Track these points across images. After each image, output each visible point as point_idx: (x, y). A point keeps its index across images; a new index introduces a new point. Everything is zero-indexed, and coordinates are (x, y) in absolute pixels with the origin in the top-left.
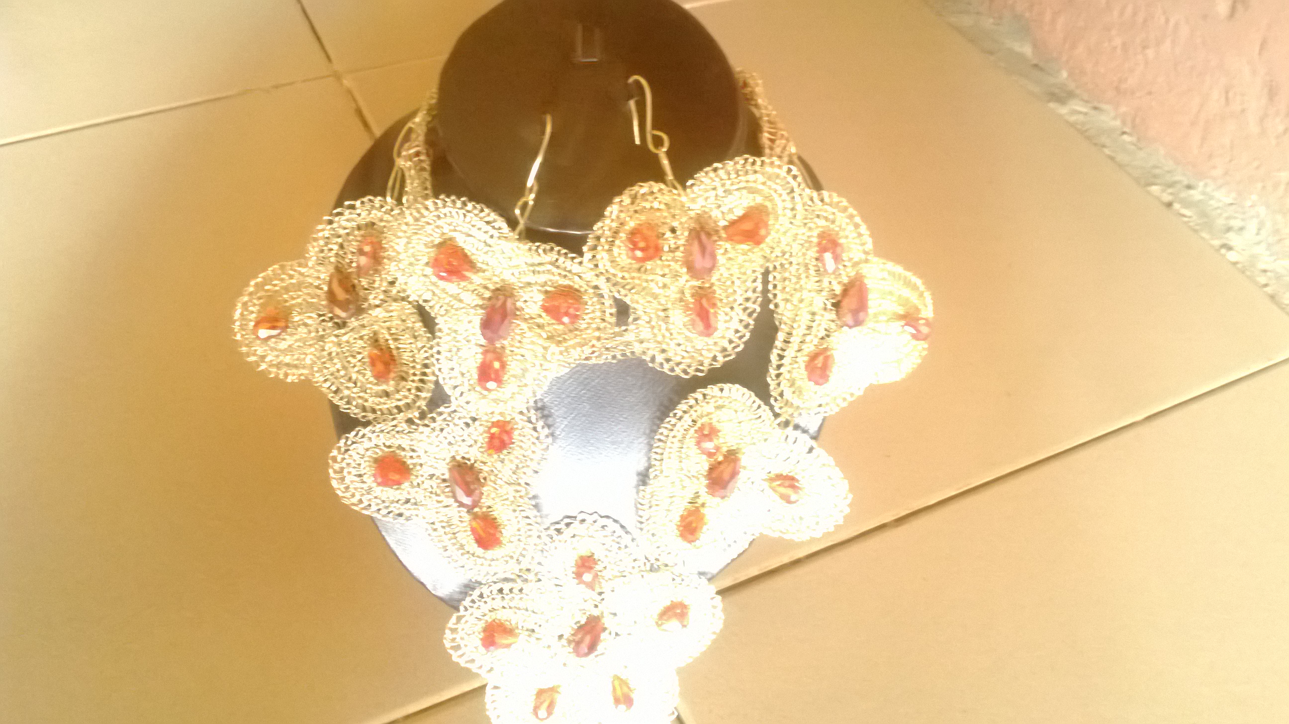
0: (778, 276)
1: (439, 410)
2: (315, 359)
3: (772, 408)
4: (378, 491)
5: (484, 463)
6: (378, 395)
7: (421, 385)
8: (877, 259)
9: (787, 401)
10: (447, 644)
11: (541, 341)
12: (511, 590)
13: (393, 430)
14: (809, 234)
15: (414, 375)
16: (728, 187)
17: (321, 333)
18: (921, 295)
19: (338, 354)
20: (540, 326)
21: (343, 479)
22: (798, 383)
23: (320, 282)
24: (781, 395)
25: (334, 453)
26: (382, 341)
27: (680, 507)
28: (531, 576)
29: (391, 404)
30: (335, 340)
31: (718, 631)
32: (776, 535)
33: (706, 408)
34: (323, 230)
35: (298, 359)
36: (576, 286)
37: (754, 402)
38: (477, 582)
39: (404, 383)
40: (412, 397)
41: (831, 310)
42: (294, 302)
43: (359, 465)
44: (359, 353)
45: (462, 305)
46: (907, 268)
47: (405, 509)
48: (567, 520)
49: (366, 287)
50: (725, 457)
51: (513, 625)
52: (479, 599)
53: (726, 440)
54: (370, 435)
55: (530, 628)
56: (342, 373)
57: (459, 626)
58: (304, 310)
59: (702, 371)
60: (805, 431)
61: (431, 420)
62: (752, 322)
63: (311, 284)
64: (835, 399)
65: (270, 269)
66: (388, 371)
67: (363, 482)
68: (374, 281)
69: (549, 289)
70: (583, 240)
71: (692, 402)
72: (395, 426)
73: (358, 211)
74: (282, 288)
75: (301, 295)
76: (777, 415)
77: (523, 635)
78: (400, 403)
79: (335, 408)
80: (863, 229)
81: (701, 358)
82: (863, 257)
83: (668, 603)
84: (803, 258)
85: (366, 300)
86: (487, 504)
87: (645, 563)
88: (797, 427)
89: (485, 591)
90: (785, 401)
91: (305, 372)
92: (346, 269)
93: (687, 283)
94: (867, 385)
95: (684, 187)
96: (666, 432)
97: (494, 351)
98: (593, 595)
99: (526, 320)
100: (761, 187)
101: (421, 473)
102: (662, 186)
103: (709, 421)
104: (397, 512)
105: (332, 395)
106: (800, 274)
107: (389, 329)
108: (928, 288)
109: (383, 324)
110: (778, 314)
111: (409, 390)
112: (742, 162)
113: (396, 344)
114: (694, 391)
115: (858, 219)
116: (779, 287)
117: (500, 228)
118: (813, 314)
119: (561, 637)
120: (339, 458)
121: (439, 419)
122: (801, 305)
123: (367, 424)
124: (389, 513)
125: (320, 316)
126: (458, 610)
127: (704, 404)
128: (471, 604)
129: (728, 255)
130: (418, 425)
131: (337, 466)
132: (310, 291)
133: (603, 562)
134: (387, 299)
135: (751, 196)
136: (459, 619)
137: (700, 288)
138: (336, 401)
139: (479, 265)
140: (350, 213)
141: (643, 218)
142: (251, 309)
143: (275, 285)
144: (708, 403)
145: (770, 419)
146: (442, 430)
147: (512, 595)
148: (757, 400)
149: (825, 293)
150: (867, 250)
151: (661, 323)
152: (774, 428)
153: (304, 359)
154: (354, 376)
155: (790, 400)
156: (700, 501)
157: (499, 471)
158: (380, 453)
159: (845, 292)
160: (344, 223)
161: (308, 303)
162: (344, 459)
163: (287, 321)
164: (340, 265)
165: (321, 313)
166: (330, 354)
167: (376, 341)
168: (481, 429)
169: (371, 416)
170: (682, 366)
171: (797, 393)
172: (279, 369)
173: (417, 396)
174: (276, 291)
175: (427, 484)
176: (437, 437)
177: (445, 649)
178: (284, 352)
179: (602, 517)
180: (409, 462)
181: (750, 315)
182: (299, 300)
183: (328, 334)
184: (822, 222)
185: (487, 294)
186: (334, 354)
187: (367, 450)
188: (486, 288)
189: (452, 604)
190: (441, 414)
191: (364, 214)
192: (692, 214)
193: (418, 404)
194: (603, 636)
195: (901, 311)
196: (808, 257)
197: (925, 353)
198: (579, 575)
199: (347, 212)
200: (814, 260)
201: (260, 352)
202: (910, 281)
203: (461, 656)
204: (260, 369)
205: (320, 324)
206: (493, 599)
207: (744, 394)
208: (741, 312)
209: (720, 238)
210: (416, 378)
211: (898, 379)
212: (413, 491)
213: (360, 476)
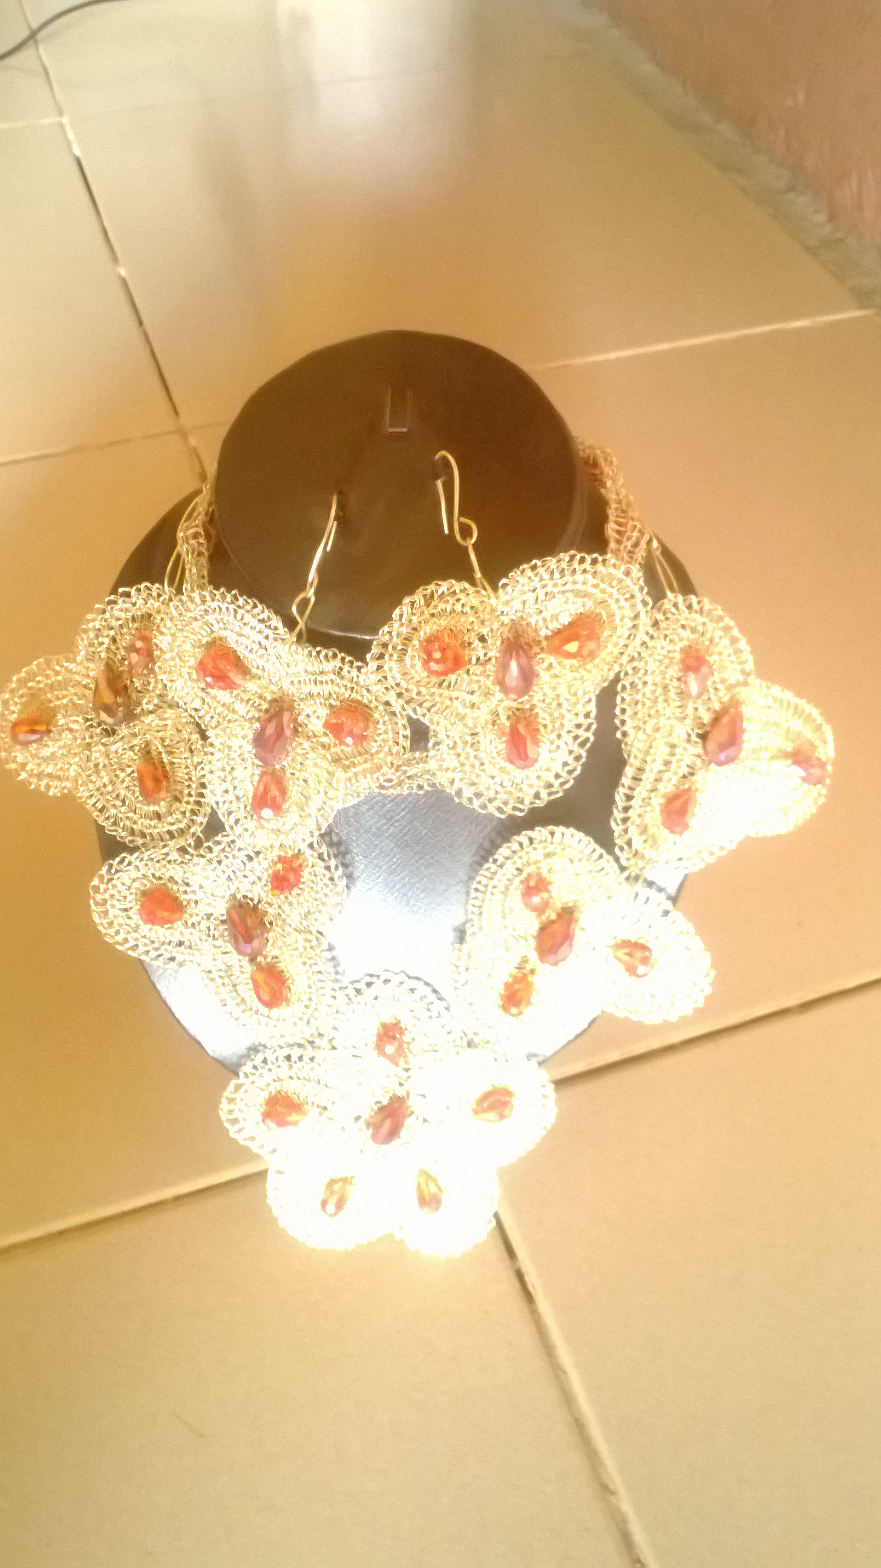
0: (628, 698)
1: (216, 839)
2: (80, 771)
3: (617, 859)
4: (145, 928)
5: (270, 905)
6: (147, 816)
7: (196, 808)
8: (758, 681)
9: (637, 852)
10: (224, 1116)
11: (325, 764)
12: (300, 1058)
13: (163, 859)
14: (671, 647)
15: (190, 795)
16: (549, 589)
17: (88, 740)
18: (819, 728)
19: (105, 766)
20: (324, 746)
21: (106, 913)
22: (651, 831)
23: (89, 681)
24: (629, 843)
25: (96, 882)
26: (154, 753)
27: (505, 973)
28: (322, 1043)
29: (163, 828)
30: (103, 749)
31: (549, 1127)
32: (621, 1014)
33: (535, 854)
34: (93, 620)
35: (61, 769)
36: (365, 701)
37: (594, 850)
38: (261, 1045)
39: (176, 805)
40: (186, 821)
41: (696, 742)
42: (58, 703)
43: (125, 897)
44: (130, 766)
45: (236, 717)
46: (800, 694)
47: (178, 952)
48: (369, 979)
49: (139, 689)
50: (559, 916)
51: (302, 1100)
52: (262, 1065)
53: (560, 895)
54: (137, 863)
55: (323, 1104)
56: (109, 788)
57: (239, 1095)
58: (69, 713)
59: (521, 810)
60: (660, 890)
61: (207, 850)
62: (584, 754)
63: (79, 683)
64: (700, 852)
65: (35, 663)
66: (158, 789)
67: (129, 918)
68: (149, 683)
69: (334, 703)
70: (366, 646)
71: (515, 846)
72: (167, 854)
73: (134, 600)
74: (46, 685)
75: (67, 695)
76: (623, 869)
77: (312, 1112)
78: (173, 828)
79: (100, 829)
80: (743, 644)
81: (521, 795)
82: (741, 678)
83: (489, 1088)
84: (661, 676)
85: (139, 704)
86: (274, 953)
87: (462, 1038)
88: (650, 884)
89: (270, 1055)
90: (633, 852)
91: (68, 784)
92: (118, 667)
93: (502, 703)
94: (741, 838)
95: (495, 589)
96: (484, 881)
97: (273, 774)
98: (399, 1071)
99: (308, 738)
100: (592, 590)
101: (196, 911)
102: (467, 585)
103: (536, 871)
104: (169, 956)
105: (96, 813)
106: (657, 698)
107: (163, 740)
108: (828, 721)
109: (156, 734)
110: (626, 744)
111: (184, 813)
112: (567, 559)
113: (170, 758)
114: (518, 833)
115: (736, 632)
116: (629, 712)
117: (276, 628)
118: (673, 746)
119: (358, 1118)
120: (102, 887)
121: (216, 849)
122: (657, 735)
123: (133, 850)
124: (160, 956)
125: (87, 720)
126: (237, 1075)
127: (530, 849)
128: (254, 1071)
129: (553, 671)
130: (192, 855)
131: (99, 897)
132: (77, 690)
133: (410, 1032)
134: (162, 704)
135: (579, 601)
136: (238, 1087)
137: (518, 709)
138: (101, 821)
139: (254, 671)
140: (124, 602)
141: (443, 623)
142: (12, 708)
143: (39, 682)
144: (535, 849)
145: (615, 872)
146: (220, 862)
147: (302, 1063)
148: (597, 847)
149: (689, 722)
150: (747, 670)
151: (468, 749)
152: (621, 883)
153: (68, 769)
154: (123, 793)
155: (641, 851)
156: (529, 967)
157: (287, 915)
158: (149, 885)
159: (716, 720)
160: (116, 613)
161: (74, 704)
162: (106, 890)
163: (48, 724)
164: (111, 662)
165: (89, 717)
166: (96, 765)
167: (149, 753)
168: (265, 864)
169: (140, 841)
170: (497, 803)
171: (650, 841)
172: (40, 779)
173: (193, 820)
174: (40, 689)
175: (204, 924)
176: (214, 871)
177: (221, 1123)
178: (46, 760)
179: (410, 978)
180: (183, 897)
181: (582, 745)
182: (65, 701)
183: (95, 742)
184: (687, 634)
185: (265, 706)
186: (101, 766)
187: (134, 880)
188: (261, 697)
189: (232, 1069)
190: (218, 843)
191: (140, 602)
192: (506, 620)
193: (192, 830)
194: (408, 1122)
195: (789, 747)
196: (668, 677)
197: (822, 800)
198: (380, 1048)
199: (120, 601)
200: (675, 680)
201: (20, 759)
202: (803, 711)
203: (239, 1131)
204: (19, 778)
205: (87, 729)
206: (279, 1067)
207: (580, 841)
208: (570, 740)
209: (542, 649)
210: (192, 799)
211: (784, 832)
212: (187, 932)
213: (126, 910)
